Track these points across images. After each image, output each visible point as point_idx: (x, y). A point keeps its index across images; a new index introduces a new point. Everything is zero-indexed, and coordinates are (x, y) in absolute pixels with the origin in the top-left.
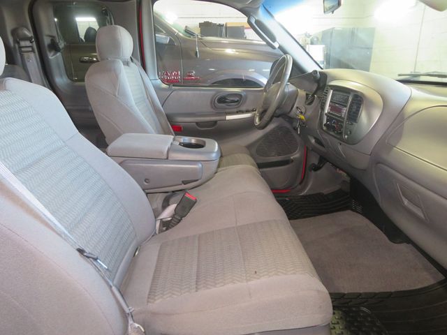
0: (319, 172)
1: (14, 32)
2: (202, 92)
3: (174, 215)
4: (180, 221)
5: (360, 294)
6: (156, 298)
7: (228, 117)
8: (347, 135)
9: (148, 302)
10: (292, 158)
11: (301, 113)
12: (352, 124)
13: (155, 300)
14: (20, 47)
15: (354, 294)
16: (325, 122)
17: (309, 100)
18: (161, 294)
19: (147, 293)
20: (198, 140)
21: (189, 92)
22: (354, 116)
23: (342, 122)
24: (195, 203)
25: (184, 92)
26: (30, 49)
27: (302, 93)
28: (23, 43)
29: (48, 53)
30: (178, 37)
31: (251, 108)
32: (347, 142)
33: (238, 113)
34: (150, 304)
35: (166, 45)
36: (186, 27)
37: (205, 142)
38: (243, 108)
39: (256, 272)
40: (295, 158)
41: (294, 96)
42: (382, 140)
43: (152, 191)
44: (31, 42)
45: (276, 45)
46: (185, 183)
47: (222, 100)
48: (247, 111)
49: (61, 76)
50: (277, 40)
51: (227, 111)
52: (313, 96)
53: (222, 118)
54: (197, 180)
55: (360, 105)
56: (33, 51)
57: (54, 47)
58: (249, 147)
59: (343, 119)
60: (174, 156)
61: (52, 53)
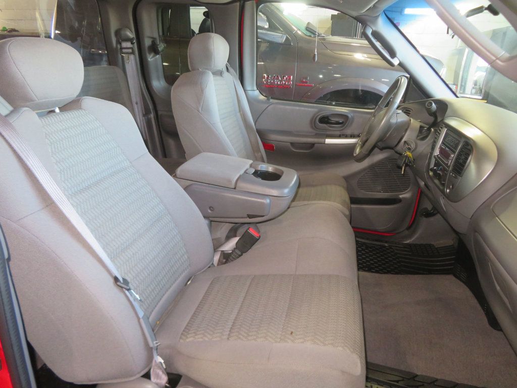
0: (432, 219)
1: (117, 33)
2: (303, 109)
3: (235, 249)
4: (240, 256)
5: (437, 380)
6: (188, 336)
7: (329, 141)
8: (449, 188)
9: (181, 338)
10: (401, 196)
11: (409, 149)
12: (456, 177)
13: (187, 338)
14: (122, 48)
15: (429, 377)
16: (432, 166)
17: (423, 134)
18: (194, 333)
19: (183, 329)
20: (276, 169)
21: (287, 107)
22: (460, 167)
23: (447, 171)
24: (258, 239)
25: (282, 107)
26: (130, 51)
27: (415, 124)
28: (125, 44)
29: (148, 54)
30: (295, 36)
31: (356, 133)
32: (447, 197)
33: (340, 137)
34: (181, 341)
35: (281, 44)
36: (309, 23)
37: (283, 173)
38: (349, 132)
39: (292, 333)
40: (404, 198)
41: (405, 127)
42: (486, 205)
43: (216, 219)
44: (132, 43)
45: (396, 62)
46: (250, 216)
47: (325, 120)
48: (352, 136)
49: (158, 79)
50: (398, 54)
51: (328, 133)
52: (429, 129)
53: (321, 140)
54: (263, 216)
55: (469, 155)
56: (133, 53)
57: (154, 49)
58: (347, 178)
59: (449, 167)
60: (243, 185)
61: (152, 55)
